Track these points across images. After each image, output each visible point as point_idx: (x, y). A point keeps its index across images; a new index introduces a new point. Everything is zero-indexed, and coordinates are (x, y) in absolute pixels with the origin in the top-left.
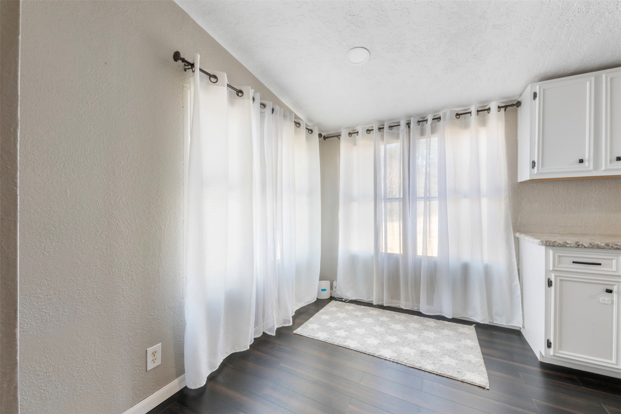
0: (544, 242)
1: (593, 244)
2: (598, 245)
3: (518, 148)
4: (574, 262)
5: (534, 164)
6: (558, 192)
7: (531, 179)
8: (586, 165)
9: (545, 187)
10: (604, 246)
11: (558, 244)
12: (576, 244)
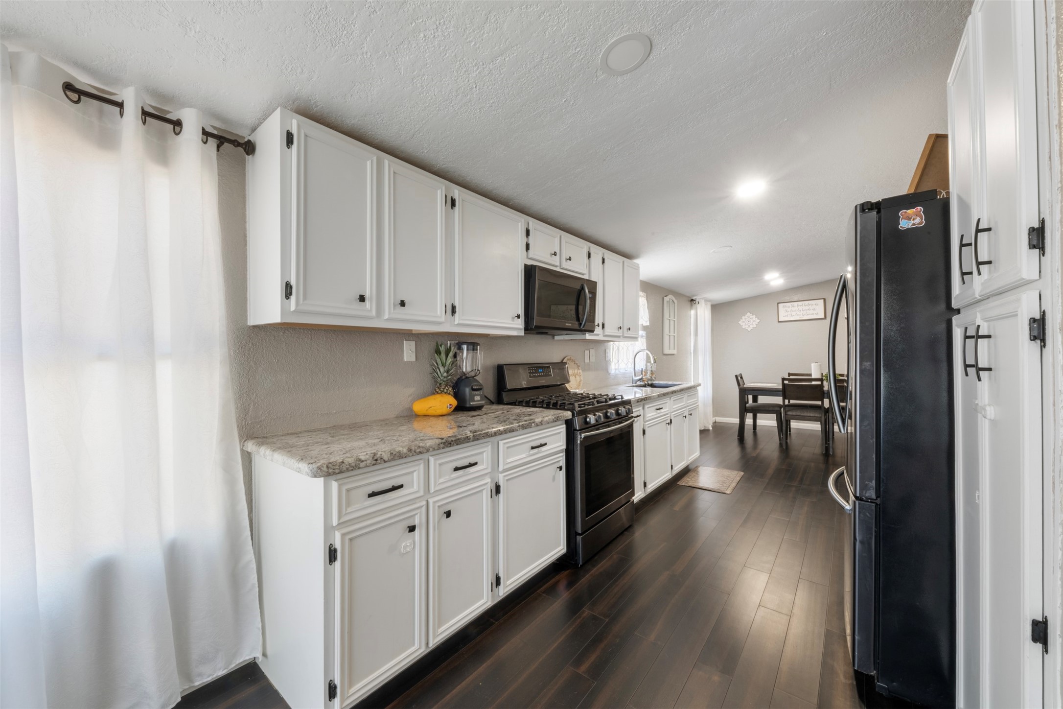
0: (325, 469)
1: (394, 453)
2: (399, 452)
3: (248, 248)
4: (370, 496)
5: (288, 290)
6: (318, 350)
7: (282, 322)
8: (367, 306)
9: (298, 341)
10: (406, 453)
11: (348, 467)
12: (373, 458)
